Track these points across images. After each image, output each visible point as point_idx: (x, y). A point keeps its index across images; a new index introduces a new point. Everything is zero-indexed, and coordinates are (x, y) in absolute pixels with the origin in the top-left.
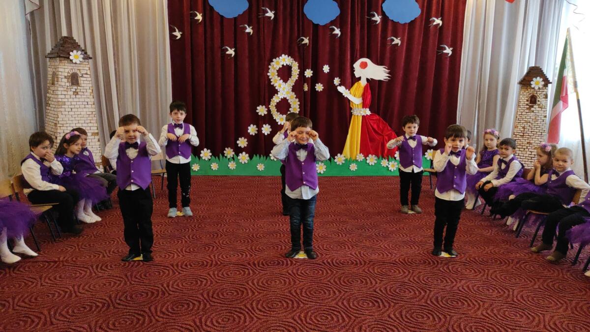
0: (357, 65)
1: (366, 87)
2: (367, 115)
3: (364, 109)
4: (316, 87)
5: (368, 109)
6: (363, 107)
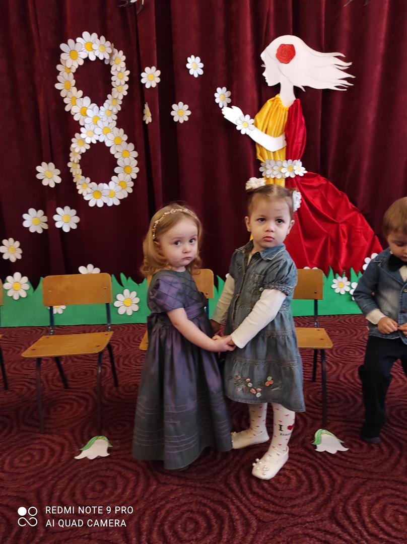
0: (269, 55)
1: (292, 110)
2: (297, 176)
3: (290, 161)
4: (173, 113)
5: (298, 164)
6: (287, 159)
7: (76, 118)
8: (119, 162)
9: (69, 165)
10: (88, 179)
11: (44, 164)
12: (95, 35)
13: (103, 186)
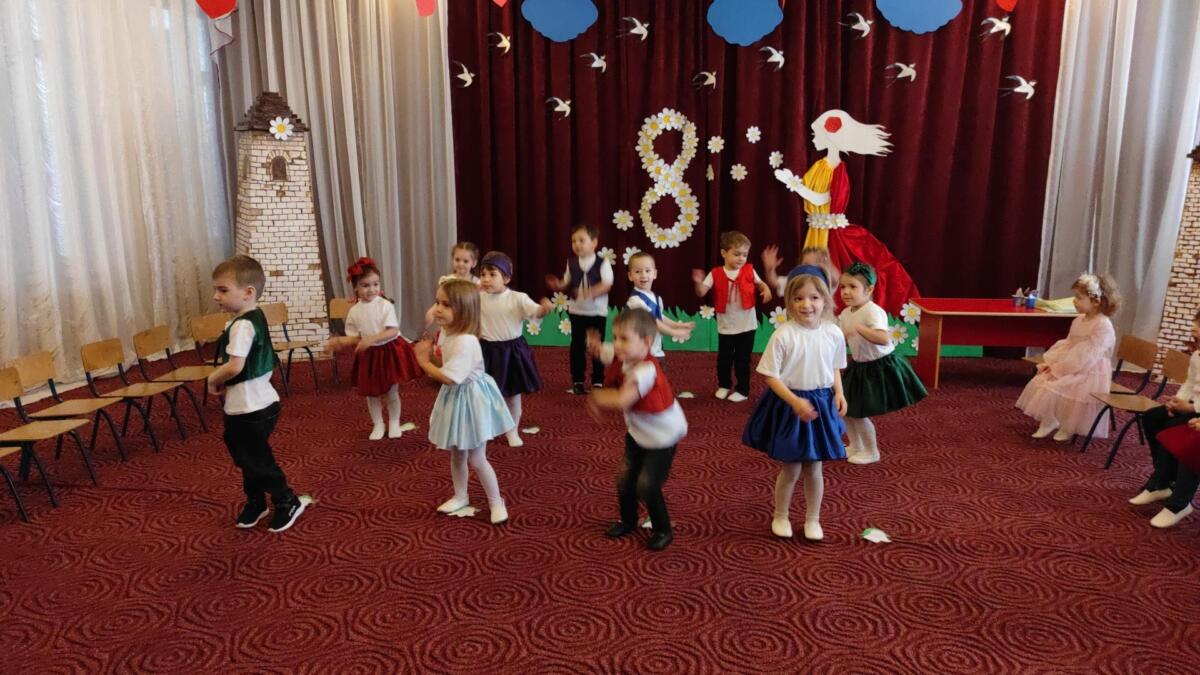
0: (818, 126)
1: (837, 172)
2: (840, 228)
3: (834, 214)
4: (732, 172)
5: (842, 216)
6: (831, 213)
7: (651, 176)
8: (682, 211)
9: (640, 212)
10: (656, 225)
11: (620, 211)
12: (673, 111)
13: (668, 231)
